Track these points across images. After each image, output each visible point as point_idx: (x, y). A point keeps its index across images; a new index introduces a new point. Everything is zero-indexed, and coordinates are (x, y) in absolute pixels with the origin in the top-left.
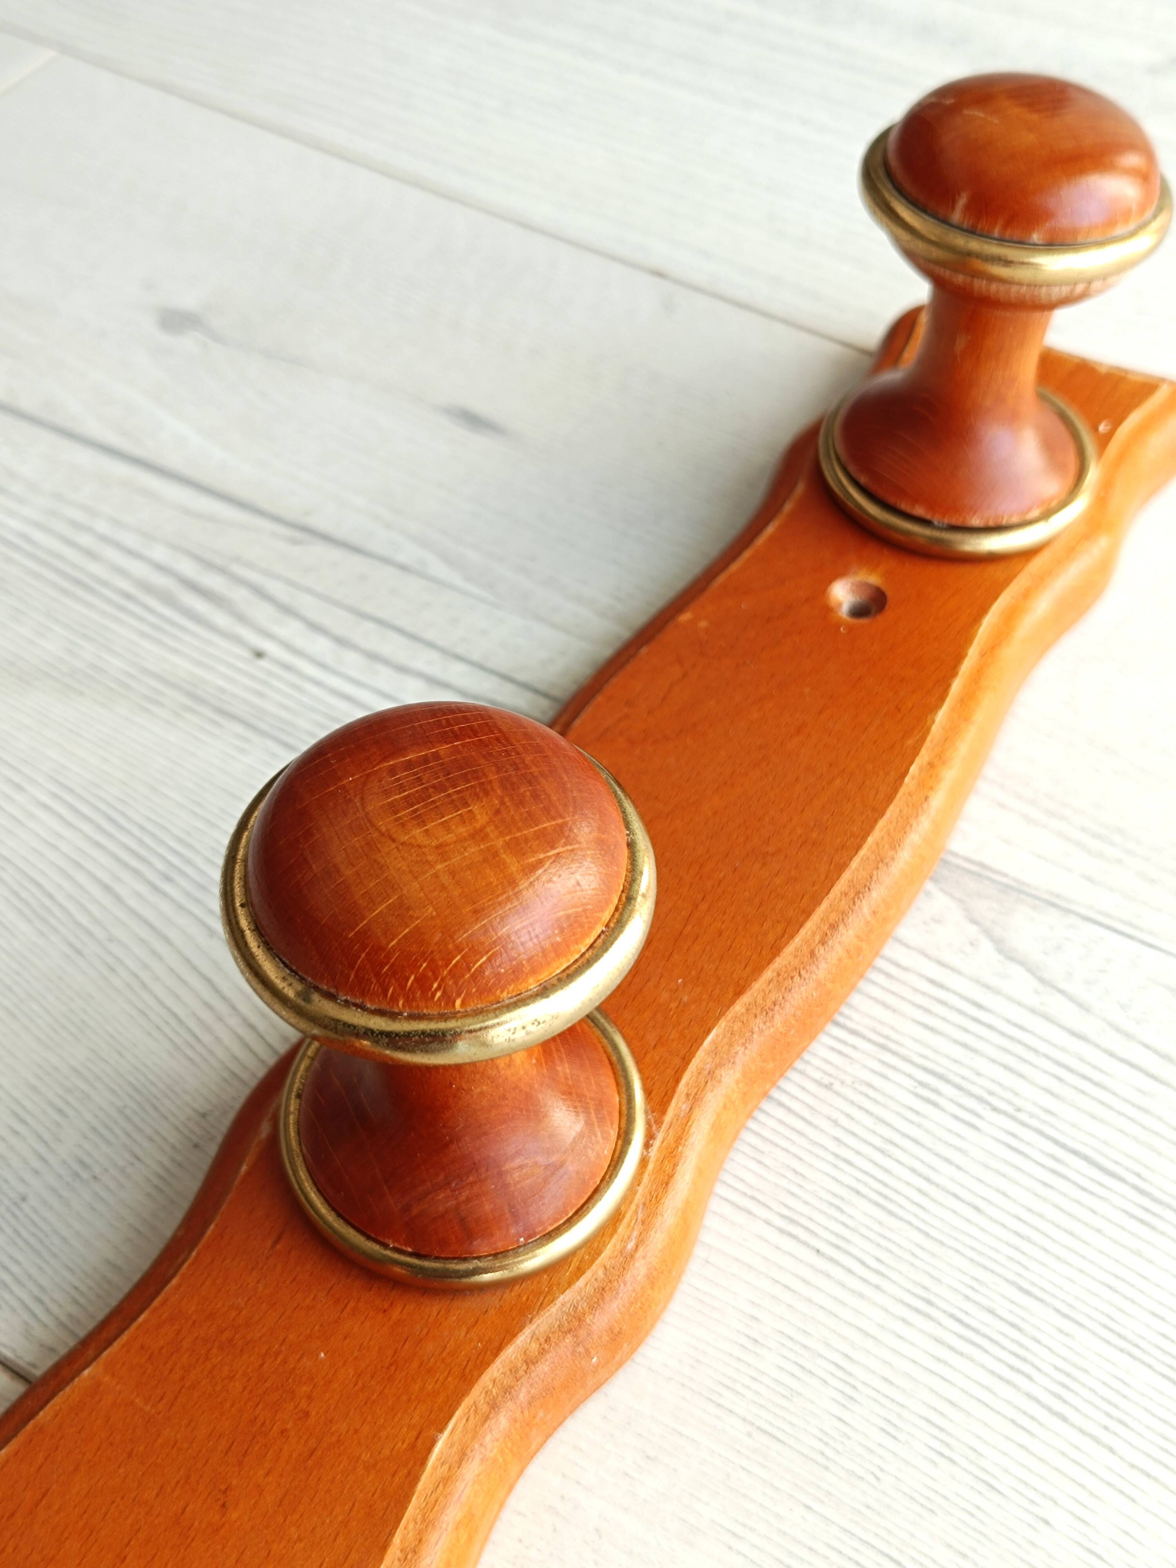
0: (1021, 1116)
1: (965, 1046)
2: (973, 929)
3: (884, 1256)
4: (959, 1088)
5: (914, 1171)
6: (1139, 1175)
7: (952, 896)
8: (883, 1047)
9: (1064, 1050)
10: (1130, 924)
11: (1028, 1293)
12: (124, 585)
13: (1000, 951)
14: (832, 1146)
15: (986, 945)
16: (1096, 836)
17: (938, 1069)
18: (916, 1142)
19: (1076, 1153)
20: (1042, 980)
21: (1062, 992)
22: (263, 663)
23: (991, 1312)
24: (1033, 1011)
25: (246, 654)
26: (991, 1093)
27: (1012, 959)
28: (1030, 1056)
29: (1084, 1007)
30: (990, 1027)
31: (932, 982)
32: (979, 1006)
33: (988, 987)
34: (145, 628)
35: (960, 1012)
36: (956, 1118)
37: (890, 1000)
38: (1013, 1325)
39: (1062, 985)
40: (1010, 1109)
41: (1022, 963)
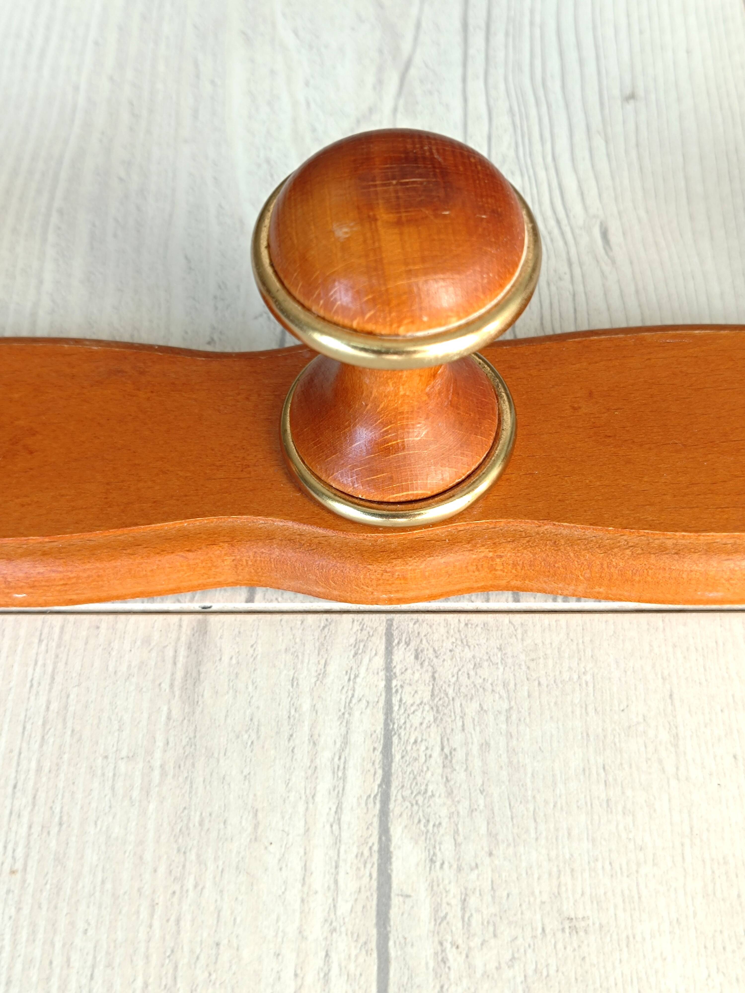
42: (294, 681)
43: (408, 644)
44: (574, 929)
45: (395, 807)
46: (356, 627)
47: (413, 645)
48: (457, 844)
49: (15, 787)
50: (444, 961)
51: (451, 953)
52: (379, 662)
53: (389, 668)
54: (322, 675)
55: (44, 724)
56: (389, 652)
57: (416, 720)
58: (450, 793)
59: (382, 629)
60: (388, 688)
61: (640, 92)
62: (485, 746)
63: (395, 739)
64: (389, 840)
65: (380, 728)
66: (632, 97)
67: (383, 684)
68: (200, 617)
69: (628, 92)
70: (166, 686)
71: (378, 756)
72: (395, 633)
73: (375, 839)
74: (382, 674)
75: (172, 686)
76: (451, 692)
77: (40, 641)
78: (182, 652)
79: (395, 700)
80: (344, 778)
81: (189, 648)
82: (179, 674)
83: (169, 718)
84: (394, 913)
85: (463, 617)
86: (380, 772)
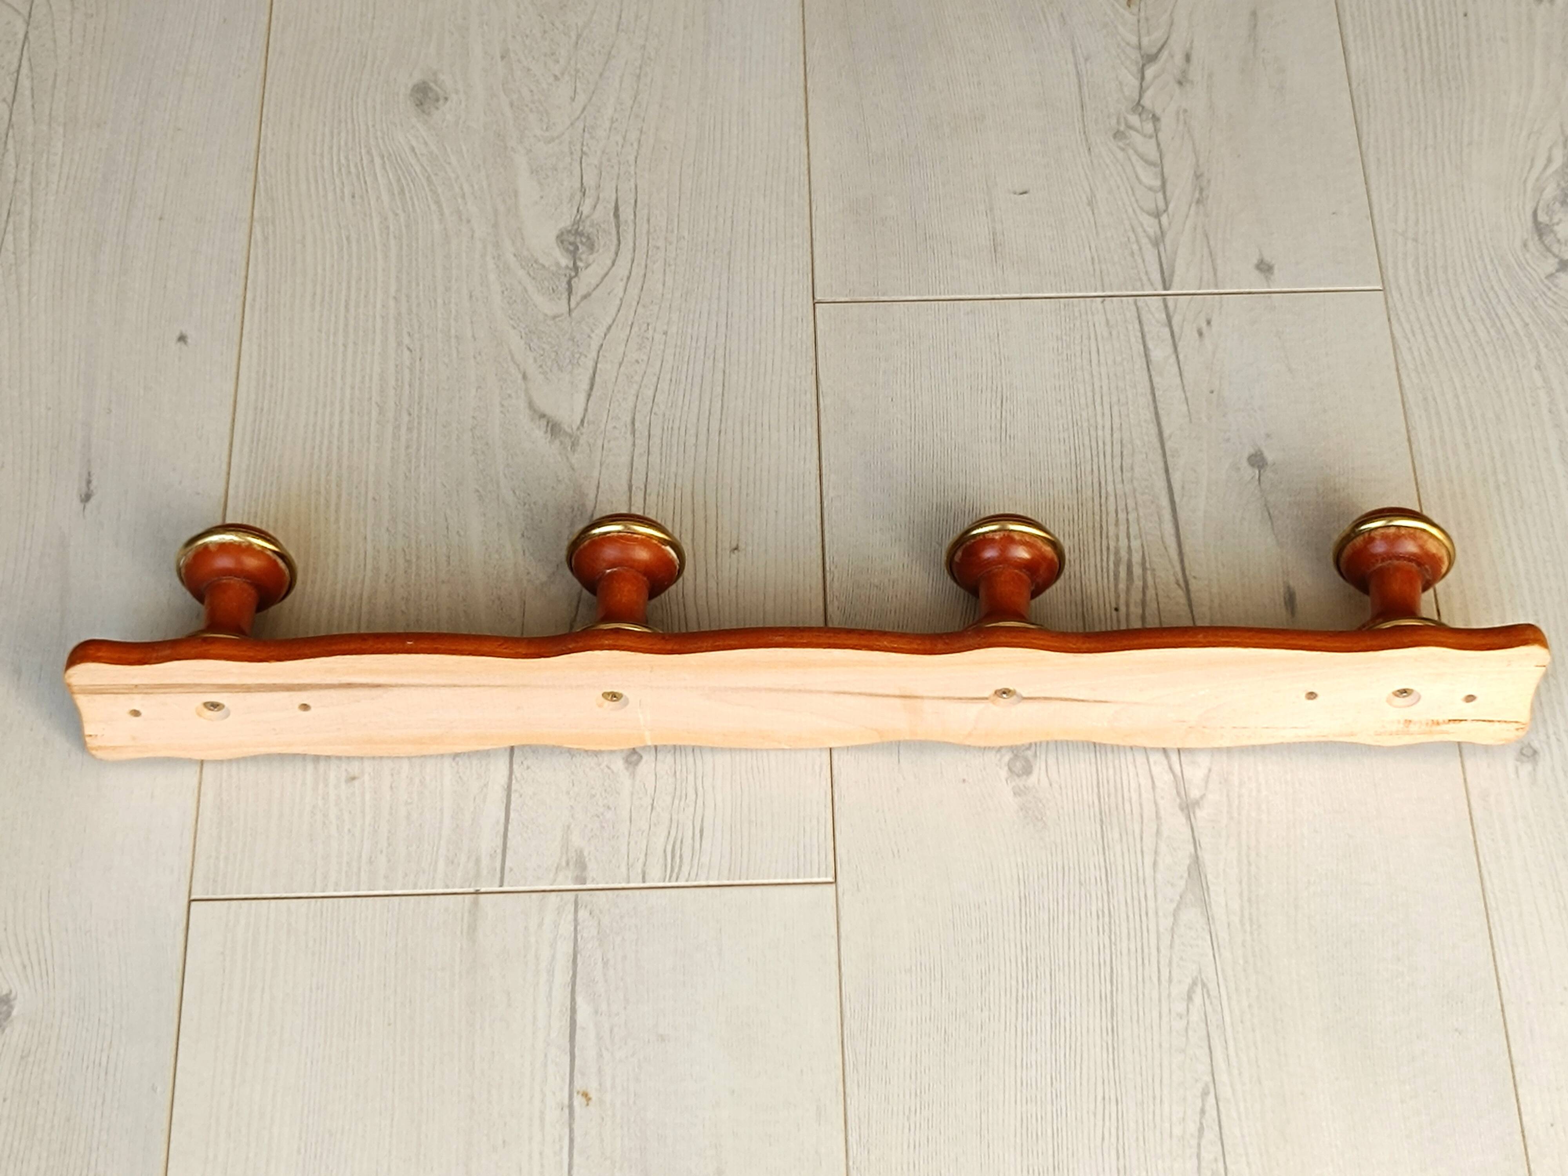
0: (1113, 947)
1: (1128, 917)
2: (1178, 898)
3: (1033, 929)
4: (1110, 923)
5: (1069, 924)
6: (1117, 989)
7: (1186, 885)
8: (1108, 892)
9: (1149, 948)
10: (1219, 947)
11: (1051, 975)
12: (1112, 545)
13: (1175, 910)
14: (1060, 896)
15: (1174, 905)
16: (1251, 920)
17: (1112, 913)
18: (1080, 919)
19: (1112, 968)
20: (1172, 929)
21: (1173, 937)
22: (1114, 613)
23: (1037, 967)
24: (1158, 932)
25: (1114, 605)
26: (1115, 933)
27: (1174, 916)
28: (1138, 939)
29: (1171, 946)
30: (1141, 921)
31: (1146, 896)
32: (1147, 914)
33: (1157, 913)
34: (1099, 565)
35: (1140, 909)
36: (1098, 928)
37: (1129, 886)
38: (1037, 976)
39: (1175, 936)
40: (1113, 940)
41: (1175, 919)
42: (526, 928)
43: (586, 907)
44: (663, 1040)
45: (578, 988)
46: (559, 898)
47: (589, 907)
48: (609, 1004)
49: (385, 985)
50: (601, 1056)
51: (605, 1053)
52: (571, 917)
53: (576, 920)
54: (540, 925)
55: (396, 954)
56: (576, 911)
57: (590, 946)
58: (606, 981)
59: (573, 899)
60: (575, 929)
61: (742, 546)
62: (624, 958)
63: (579, 956)
64: (575, 1004)
65: (571, 951)
66: (736, 548)
67: (572, 929)
68: (474, 896)
69: (734, 545)
70: (458, 933)
71: (570, 964)
72: (580, 902)
73: (568, 1003)
74: (573, 924)
75: (462, 933)
76: (608, 931)
77: (388, 911)
78: (466, 915)
79: (579, 937)
80: (553, 976)
81: (470, 912)
82: (465, 927)
83: (461, 949)
84: (577, 1037)
85: (616, 892)
86: (571, 973)
